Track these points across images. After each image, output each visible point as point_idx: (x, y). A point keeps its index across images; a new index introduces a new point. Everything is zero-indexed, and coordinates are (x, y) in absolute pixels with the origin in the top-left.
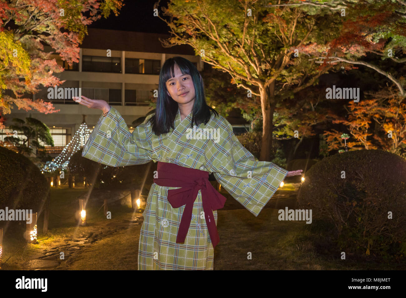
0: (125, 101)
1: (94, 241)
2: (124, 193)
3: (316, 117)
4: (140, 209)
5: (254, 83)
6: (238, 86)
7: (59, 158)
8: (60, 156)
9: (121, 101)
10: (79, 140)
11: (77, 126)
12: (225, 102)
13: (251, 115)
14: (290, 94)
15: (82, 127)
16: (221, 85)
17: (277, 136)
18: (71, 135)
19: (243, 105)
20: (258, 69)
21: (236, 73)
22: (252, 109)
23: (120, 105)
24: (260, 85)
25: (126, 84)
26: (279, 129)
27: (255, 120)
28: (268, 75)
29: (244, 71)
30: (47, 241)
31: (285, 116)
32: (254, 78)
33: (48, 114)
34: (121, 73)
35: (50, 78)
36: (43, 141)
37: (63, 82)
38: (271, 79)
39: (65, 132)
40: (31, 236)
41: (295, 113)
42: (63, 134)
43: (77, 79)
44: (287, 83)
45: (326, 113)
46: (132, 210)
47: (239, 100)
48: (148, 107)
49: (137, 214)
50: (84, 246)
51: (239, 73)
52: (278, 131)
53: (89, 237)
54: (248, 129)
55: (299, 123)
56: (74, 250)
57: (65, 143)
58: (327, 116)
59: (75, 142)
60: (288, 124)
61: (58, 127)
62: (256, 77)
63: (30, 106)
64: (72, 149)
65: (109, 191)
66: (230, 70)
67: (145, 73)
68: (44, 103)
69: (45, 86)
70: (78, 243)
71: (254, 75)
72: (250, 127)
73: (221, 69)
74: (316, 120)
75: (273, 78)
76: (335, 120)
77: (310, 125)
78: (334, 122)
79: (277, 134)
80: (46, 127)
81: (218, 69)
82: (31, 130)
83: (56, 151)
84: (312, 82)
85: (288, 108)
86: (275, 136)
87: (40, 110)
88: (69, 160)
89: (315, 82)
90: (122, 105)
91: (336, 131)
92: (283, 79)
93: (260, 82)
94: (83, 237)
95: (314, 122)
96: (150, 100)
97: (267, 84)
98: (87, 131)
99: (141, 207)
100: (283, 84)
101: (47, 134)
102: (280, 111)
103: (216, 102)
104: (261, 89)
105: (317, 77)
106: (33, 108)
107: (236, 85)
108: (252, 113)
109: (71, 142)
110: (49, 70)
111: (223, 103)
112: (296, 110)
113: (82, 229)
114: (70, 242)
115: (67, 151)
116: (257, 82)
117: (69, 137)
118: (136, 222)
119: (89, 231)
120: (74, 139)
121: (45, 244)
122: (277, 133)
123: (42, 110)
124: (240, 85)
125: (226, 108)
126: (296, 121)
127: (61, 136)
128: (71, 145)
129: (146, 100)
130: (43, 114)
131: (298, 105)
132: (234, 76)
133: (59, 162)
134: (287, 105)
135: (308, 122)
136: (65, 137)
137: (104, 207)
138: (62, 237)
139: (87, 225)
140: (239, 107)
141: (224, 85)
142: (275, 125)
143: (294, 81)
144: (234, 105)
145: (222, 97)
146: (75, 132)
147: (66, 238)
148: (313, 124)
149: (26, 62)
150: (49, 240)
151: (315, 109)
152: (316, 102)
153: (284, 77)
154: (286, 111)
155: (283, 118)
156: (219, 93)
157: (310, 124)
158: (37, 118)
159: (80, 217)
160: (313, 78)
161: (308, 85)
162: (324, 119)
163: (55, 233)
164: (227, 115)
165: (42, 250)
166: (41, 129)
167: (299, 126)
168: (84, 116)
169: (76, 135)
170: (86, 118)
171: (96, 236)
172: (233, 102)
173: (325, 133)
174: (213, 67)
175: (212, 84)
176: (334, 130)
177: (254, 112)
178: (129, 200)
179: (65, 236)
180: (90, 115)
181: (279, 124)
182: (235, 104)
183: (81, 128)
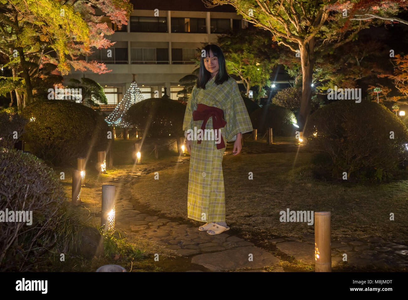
0: (172, 60)
1: (149, 173)
2: (171, 141)
3: (361, 71)
4: (185, 154)
5: (293, 40)
6: (279, 44)
7: (112, 115)
8: (114, 114)
9: (168, 60)
10: (130, 98)
11: (127, 85)
12: (269, 59)
13: (295, 71)
14: (329, 49)
15: (133, 86)
16: (265, 42)
17: (321, 91)
18: (122, 93)
19: (286, 61)
20: (298, 26)
21: (276, 30)
22: (296, 65)
23: (167, 63)
24: (300, 42)
25: (172, 43)
26: (323, 85)
27: (299, 76)
28: (308, 32)
29: (284, 29)
30: (113, 172)
31: (329, 71)
32: (294, 35)
33: (102, 74)
34: (168, 32)
35: (103, 41)
36: (97, 99)
37: (113, 43)
38: (310, 36)
39: (116, 90)
40: (102, 168)
41: (340, 68)
42: (114, 93)
43: (126, 40)
44: (326, 39)
45: (371, 68)
46: (178, 154)
47: (282, 56)
48: (194, 66)
49: (182, 157)
50: (141, 176)
51: (279, 31)
52: (322, 86)
53: (144, 171)
54: (292, 84)
55: (343, 78)
56: (134, 178)
57: (116, 101)
58: (372, 70)
59: (127, 101)
60: (332, 79)
61: (110, 86)
62: (296, 34)
63: (85, 67)
64: (123, 107)
65: (159, 139)
66: (271, 28)
67: (191, 32)
68: (97, 64)
69: (98, 48)
70: (136, 174)
71: (294, 32)
72: (295, 82)
73: (262, 27)
74: (361, 75)
75: (312, 35)
76: (380, 74)
77: (355, 80)
78: (378, 76)
79: (321, 90)
80: (100, 87)
81: (259, 27)
82: (87, 89)
83: (109, 109)
84: (351, 37)
85: (332, 63)
86: (319, 91)
87: (94, 70)
88: (122, 117)
89: (355, 38)
90: (169, 64)
91: (381, 85)
92: (323, 35)
93: (299, 39)
94: (140, 171)
95: (359, 76)
96: (196, 59)
97: (306, 41)
98: (137, 90)
99: (185, 151)
100: (323, 41)
101: (101, 93)
102: (323, 66)
103: (260, 59)
104: (301, 46)
105: (356, 32)
106: (88, 69)
107: (277, 42)
108: (296, 68)
109: (123, 100)
110: (100, 33)
111: (266, 60)
112: (340, 65)
113: (138, 166)
114: (130, 174)
115: (119, 109)
116: (296, 39)
117: (121, 95)
118: (181, 162)
119: (144, 168)
120: (126, 98)
121: (112, 174)
122: (321, 88)
123: (95, 71)
124: (281, 43)
125: (270, 64)
126: (340, 76)
127: (113, 95)
128: (122, 103)
129: (192, 59)
130: (97, 74)
131: (342, 60)
132: (275, 34)
133: (112, 118)
134: (331, 60)
135: (352, 77)
136: (116, 95)
137: (155, 151)
138: (124, 170)
139: (142, 163)
140: (282, 63)
141: (268, 42)
142: (320, 80)
143: (334, 37)
144: (277, 62)
145: (265, 53)
146: (126, 90)
147: (127, 171)
148: (358, 78)
149: (85, 31)
150: (115, 172)
151: (360, 63)
152: (362, 57)
153: (324, 33)
154: (330, 66)
155: (327, 73)
156: (263, 50)
157: (355, 78)
158: (90, 78)
159: (136, 157)
160: (353, 33)
161: (347, 40)
162: (369, 73)
163: (118, 168)
164: (271, 71)
165: (111, 178)
166: (95, 88)
167: (343, 81)
168: (134, 75)
169: (127, 93)
170: (136, 77)
171: (150, 170)
172: (277, 58)
173: (370, 87)
174: (255, 26)
175: (256, 41)
176: (379, 84)
177: (298, 68)
178: (176, 146)
179: (126, 170)
180: (139, 74)
181: (323, 80)
182: (279, 60)
183: (131, 86)
